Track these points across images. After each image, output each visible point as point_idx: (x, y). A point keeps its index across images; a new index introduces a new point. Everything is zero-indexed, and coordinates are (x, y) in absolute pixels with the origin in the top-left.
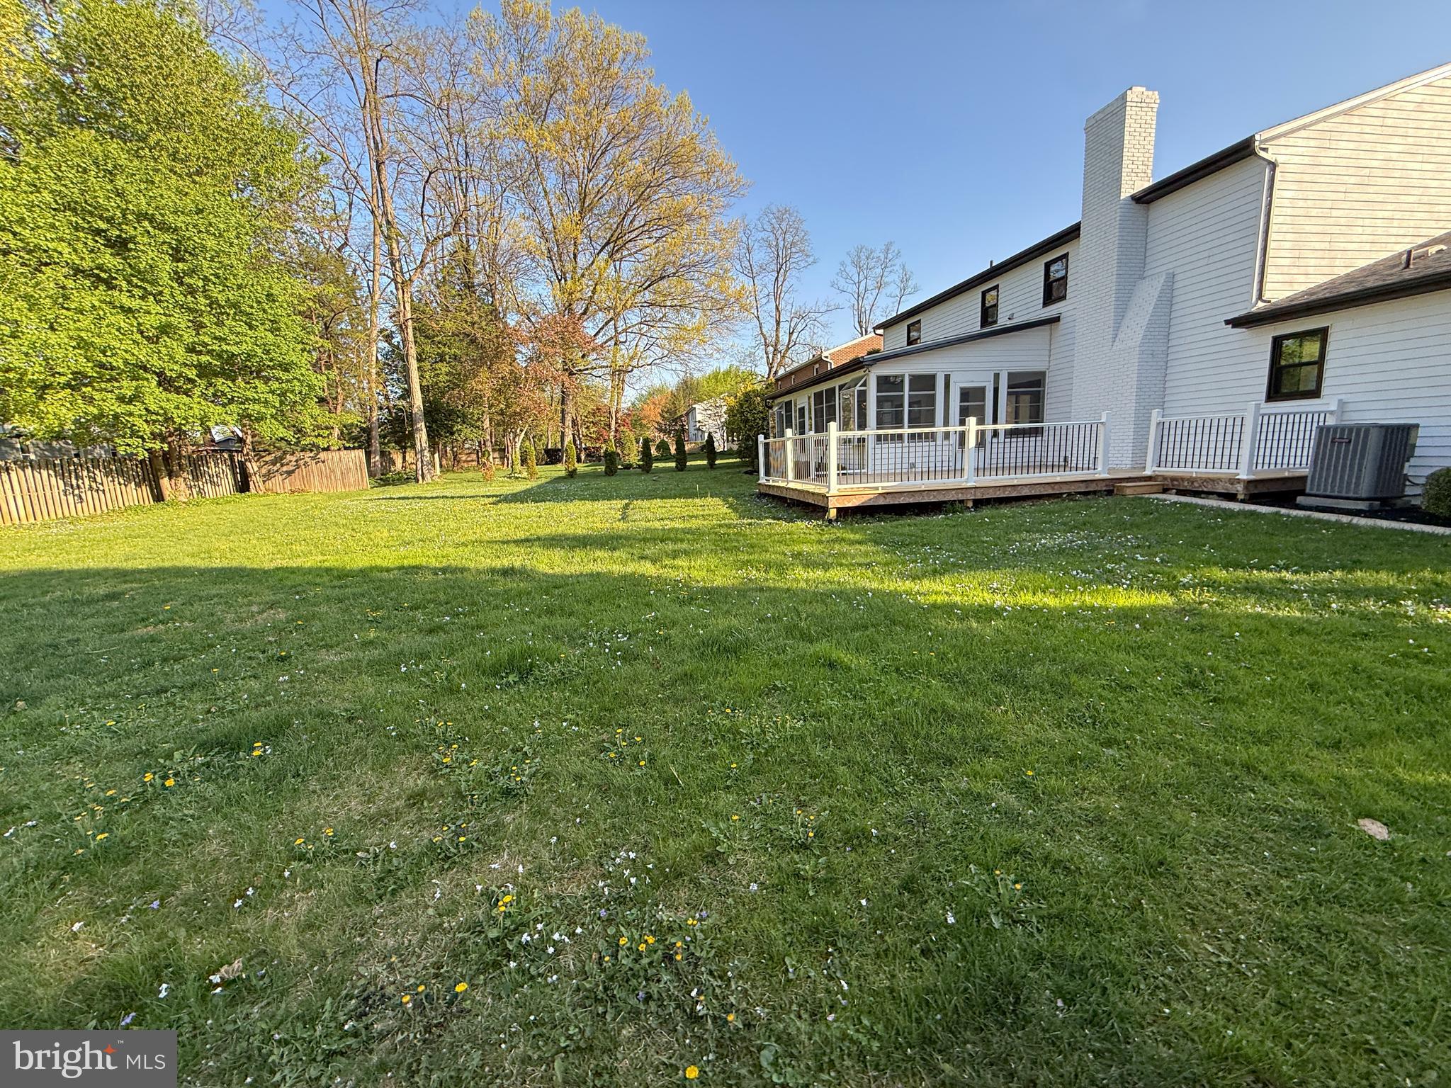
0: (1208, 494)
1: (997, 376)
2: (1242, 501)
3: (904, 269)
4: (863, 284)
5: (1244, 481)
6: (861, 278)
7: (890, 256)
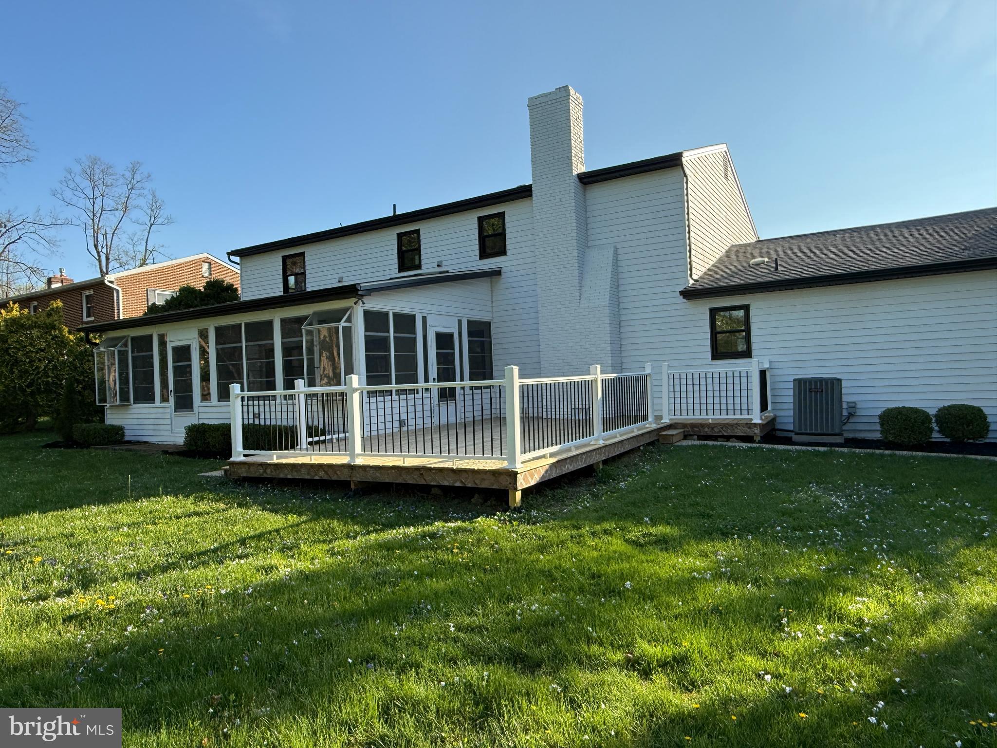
0: (728, 438)
1: (460, 322)
2: (760, 442)
3: (154, 196)
4: (99, 201)
5: (759, 424)
6: (97, 194)
7: (138, 177)
